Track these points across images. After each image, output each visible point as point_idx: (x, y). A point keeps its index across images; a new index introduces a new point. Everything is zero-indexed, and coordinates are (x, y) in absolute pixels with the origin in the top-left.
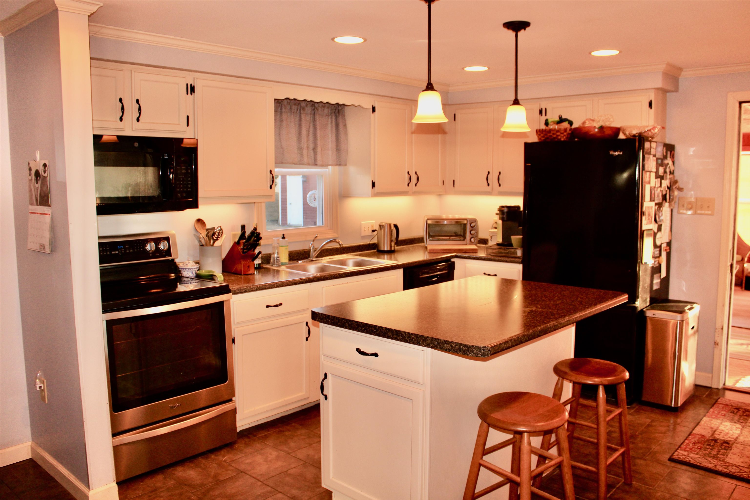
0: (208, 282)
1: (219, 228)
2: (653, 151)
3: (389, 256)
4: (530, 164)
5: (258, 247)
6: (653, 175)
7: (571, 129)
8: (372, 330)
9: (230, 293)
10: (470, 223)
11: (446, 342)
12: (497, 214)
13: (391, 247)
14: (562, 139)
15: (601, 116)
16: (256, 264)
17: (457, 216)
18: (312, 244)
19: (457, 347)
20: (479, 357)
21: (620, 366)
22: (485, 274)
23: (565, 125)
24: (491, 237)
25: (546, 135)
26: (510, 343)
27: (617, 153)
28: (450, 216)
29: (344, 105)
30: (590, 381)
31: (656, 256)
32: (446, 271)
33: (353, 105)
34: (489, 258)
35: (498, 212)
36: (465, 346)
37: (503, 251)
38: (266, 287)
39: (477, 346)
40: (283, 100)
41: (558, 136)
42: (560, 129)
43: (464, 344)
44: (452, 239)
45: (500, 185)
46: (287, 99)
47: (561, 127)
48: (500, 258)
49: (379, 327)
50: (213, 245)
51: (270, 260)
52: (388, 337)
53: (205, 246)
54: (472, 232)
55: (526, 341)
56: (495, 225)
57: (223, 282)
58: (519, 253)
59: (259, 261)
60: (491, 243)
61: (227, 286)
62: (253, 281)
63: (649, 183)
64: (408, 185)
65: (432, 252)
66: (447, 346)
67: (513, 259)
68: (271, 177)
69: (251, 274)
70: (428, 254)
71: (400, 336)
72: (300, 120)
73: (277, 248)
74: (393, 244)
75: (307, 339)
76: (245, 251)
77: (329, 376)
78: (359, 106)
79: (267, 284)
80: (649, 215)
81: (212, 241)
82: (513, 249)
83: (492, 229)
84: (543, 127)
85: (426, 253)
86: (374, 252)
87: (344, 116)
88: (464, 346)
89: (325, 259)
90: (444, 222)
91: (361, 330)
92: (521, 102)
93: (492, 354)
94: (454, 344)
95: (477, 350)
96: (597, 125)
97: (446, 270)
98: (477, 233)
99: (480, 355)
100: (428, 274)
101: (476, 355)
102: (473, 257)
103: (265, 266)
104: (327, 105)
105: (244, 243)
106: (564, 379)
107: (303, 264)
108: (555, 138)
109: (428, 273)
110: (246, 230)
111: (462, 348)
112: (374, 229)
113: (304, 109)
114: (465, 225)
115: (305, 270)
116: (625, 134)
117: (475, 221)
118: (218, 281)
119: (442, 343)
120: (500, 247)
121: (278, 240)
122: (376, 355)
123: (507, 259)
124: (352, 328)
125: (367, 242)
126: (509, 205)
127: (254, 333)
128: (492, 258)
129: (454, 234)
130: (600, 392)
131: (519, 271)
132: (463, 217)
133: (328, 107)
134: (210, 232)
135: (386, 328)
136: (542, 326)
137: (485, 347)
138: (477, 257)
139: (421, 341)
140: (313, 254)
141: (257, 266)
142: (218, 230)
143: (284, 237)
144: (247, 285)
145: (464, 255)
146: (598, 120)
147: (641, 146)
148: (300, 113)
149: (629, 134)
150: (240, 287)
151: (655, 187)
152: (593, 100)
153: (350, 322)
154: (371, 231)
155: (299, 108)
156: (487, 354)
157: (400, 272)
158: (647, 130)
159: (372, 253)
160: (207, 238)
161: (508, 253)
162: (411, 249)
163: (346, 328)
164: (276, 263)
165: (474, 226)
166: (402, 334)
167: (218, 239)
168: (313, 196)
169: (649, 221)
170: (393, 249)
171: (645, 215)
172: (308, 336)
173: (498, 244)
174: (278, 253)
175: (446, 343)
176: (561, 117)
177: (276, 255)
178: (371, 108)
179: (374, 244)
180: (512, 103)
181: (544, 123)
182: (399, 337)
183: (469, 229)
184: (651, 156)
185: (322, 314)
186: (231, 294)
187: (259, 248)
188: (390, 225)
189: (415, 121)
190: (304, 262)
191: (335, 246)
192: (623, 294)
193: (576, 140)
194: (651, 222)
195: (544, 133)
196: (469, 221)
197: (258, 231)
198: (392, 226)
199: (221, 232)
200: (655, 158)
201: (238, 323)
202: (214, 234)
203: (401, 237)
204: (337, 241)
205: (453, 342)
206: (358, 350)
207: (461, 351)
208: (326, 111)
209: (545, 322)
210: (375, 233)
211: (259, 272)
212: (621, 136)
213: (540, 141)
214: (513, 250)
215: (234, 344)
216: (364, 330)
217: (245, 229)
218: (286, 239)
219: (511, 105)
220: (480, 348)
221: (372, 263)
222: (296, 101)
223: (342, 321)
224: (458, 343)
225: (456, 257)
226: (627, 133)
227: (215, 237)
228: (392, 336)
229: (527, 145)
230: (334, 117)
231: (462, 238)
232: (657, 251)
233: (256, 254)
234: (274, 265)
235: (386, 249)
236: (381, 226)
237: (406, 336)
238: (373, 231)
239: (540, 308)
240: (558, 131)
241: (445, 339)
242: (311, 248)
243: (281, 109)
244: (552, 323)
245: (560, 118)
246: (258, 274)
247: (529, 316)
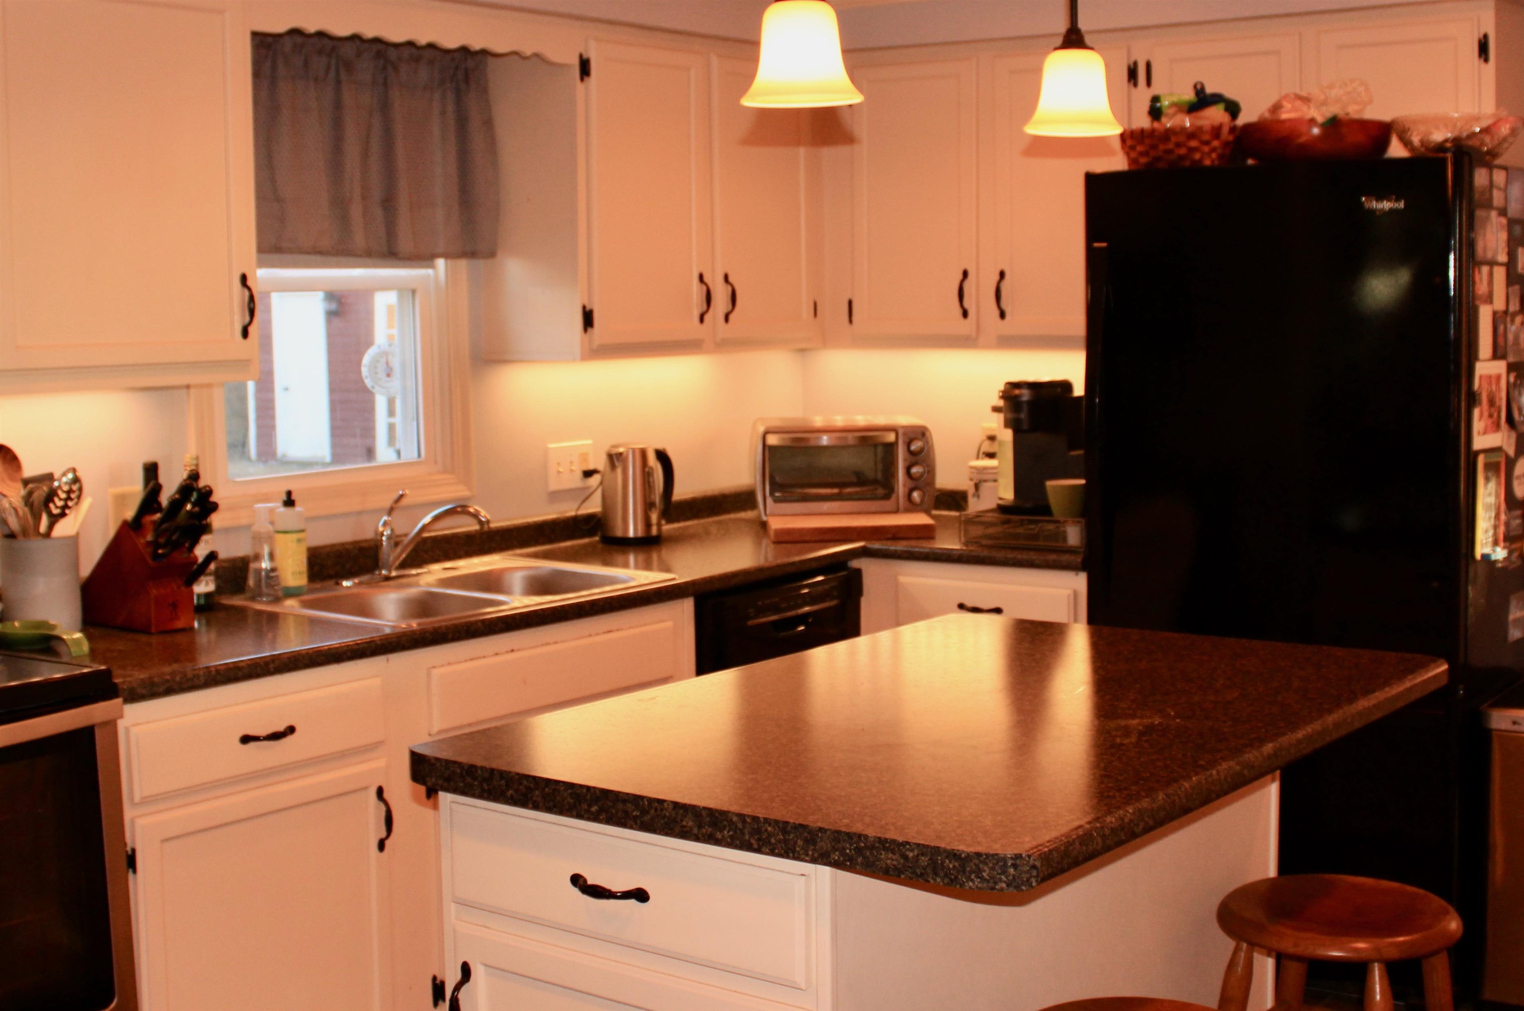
0: (36, 662)
1: (70, 476)
2: (1497, 198)
3: (641, 557)
4: (1104, 245)
5: (205, 538)
6: (1500, 274)
7: (1233, 129)
8: (626, 812)
9: (117, 696)
10: (907, 440)
11: (884, 844)
12: (996, 409)
13: (648, 525)
14: (1207, 162)
15: (1331, 87)
16: (199, 596)
17: (861, 420)
18: (385, 524)
19: (924, 861)
20: (1002, 889)
21: (1432, 896)
22: (961, 606)
23: (1216, 115)
24: (977, 486)
25: (1153, 147)
26: (1099, 840)
27: (1386, 205)
28: (839, 421)
29: (484, 52)
30: (1341, 950)
31: (1512, 534)
32: (834, 603)
33: (515, 53)
34: (974, 554)
35: (1001, 403)
36: (954, 855)
37: (1020, 530)
38: (240, 674)
39: (993, 855)
40: (279, 36)
41: (1192, 150)
42: (1200, 129)
43: (949, 848)
44: (850, 494)
45: (1002, 315)
46: (295, 32)
47: (1200, 123)
48: (1011, 555)
49: (651, 800)
50: (48, 535)
51: (245, 579)
52: (684, 835)
53: (21, 538)
54: (914, 470)
55: (1148, 830)
56: (987, 447)
57: (87, 662)
58: (1074, 535)
59: (207, 584)
60: (975, 506)
61: (108, 673)
62: (189, 652)
63: (1489, 299)
64: (702, 319)
65: (787, 539)
66: (889, 859)
67: (1052, 557)
68: (243, 296)
69: (182, 630)
70: (772, 545)
71: (724, 827)
72: (338, 106)
73: (270, 539)
74: (654, 517)
75: (381, 846)
76: (160, 551)
77: (478, 973)
78: (536, 55)
79: (242, 664)
80: (1492, 402)
81: (44, 521)
82: (1048, 522)
83: (978, 458)
84: (1143, 121)
85: (765, 542)
86: (592, 545)
87: (484, 91)
88: (947, 857)
89: (429, 572)
90: (818, 438)
91: (588, 811)
92: (1088, 40)
93: (1044, 880)
94: (912, 850)
95: (993, 869)
96: (1320, 115)
97: (832, 599)
98: (931, 471)
99: (1004, 885)
100: (775, 614)
101: (991, 884)
102: (921, 553)
103: (228, 601)
104: (428, 54)
105: (157, 525)
106: (1256, 948)
107: (356, 591)
108: (1181, 158)
109: (777, 610)
110: (162, 479)
111: (943, 862)
112: (591, 467)
113: (349, 66)
114: (890, 448)
115: (365, 610)
116: (1406, 142)
117: (923, 434)
118: (72, 657)
119: (872, 848)
120: (1008, 517)
121: (271, 511)
122: (641, 895)
123: (1033, 556)
124: (555, 806)
125: (569, 510)
126: (1031, 378)
127: (206, 830)
128: (985, 553)
129: (855, 479)
130: (1374, 984)
131: (1076, 594)
132: (881, 420)
133: (431, 63)
134: (37, 488)
135: (676, 805)
136: (1194, 779)
137: (1018, 857)
138: (934, 554)
139: (800, 842)
140: (391, 555)
141: (202, 601)
142: (66, 483)
143: (289, 502)
144: (175, 666)
145: (893, 548)
146: (1322, 97)
147: (1463, 179)
148: (338, 82)
149: (1422, 142)
150: (150, 678)
151: (1506, 312)
152: (1300, 35)
153: (547, 786)
154: (579, 475)
155: (333, 61)
156: (1028, 880)
157: (686, 608)
158: (1478, 130)
159: (584, 546)
160: (26, 509)
161: (1034, 537)
162: (713, 529)
163: (536, 807)
164: (265, 589)
165: (921, 450)
166: (731, 822)
167: (67, 511)
168: (383, 360)
169: (1493, 423)
170: (654, 531)
171: (1480, 404)
172: (383, 834)
173: (1003, 509)
174: (272, 557)
175: (886, 849)
176: (1203, 88)
177: (265, 565)
178: (576, 62)
179: (590, 518)
180: (1059, 41)
181: (1146, 105)
182: (721, 831)
183: (905, 460)
184: (1494, 214)
185: (447, 762)
186: (119, 701)
187: (207, 542)
188: (643, 453)
189: (750, 101)
190: (360, 583)
191: (465, 526)
192: (1434, 661)
193: (1250, 162)
194: (1497, 427)
195: (1147, 141)
196: (905, 434)
197: (202, 483)
198: (652, 460)
199: (75, 487)
200: (1504, 221)
201: (147, 801)
202: (52, 495)
203: (682, 491)
204: (471, 510)
205: (908, 843)
206: (576, 880)
207: (936, 874)
208: (424, 74)
209: (1202, 762)
210: (595, 480)
211: (209, 623)
212: (1396, 150)
213: (1134, 167)
214: (1051, 527)
215: (135, 871)
216: (601, 810)
217: (156, 476)
218: (298, 508)
219: (1056, 49)
220: (1004, 859)
221: (588, 582)
222: (326, 41)
223: (521, 784)
224: (928, 846)
225: (865, 553)
226: (1416, 140)
227: (57, 507)
228: (695, 831)
229: (1093, 181)
230: (450, 97)
231: (881, 491)
232: (1516, 518)
233: (200, 560)
234: (261, 595)
235: (631, 534)
236: (614, 459)
237: (744, 827)
238: (588, 474)
239: (1174, 718)
240: (1193, 134)
241: (883, 836)
242: (382, 535)
243: (274, 67)
244: (1225, 765)
245: (1199, 91)
246: (204, 629)
247: (1146, 745)
